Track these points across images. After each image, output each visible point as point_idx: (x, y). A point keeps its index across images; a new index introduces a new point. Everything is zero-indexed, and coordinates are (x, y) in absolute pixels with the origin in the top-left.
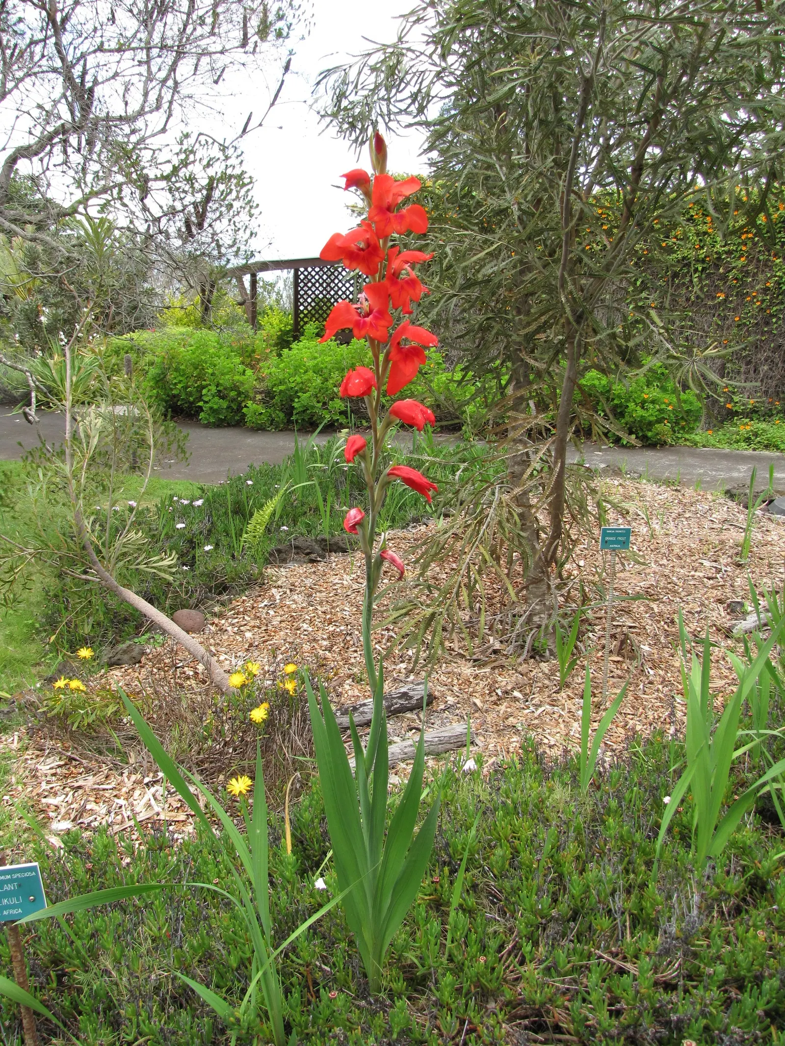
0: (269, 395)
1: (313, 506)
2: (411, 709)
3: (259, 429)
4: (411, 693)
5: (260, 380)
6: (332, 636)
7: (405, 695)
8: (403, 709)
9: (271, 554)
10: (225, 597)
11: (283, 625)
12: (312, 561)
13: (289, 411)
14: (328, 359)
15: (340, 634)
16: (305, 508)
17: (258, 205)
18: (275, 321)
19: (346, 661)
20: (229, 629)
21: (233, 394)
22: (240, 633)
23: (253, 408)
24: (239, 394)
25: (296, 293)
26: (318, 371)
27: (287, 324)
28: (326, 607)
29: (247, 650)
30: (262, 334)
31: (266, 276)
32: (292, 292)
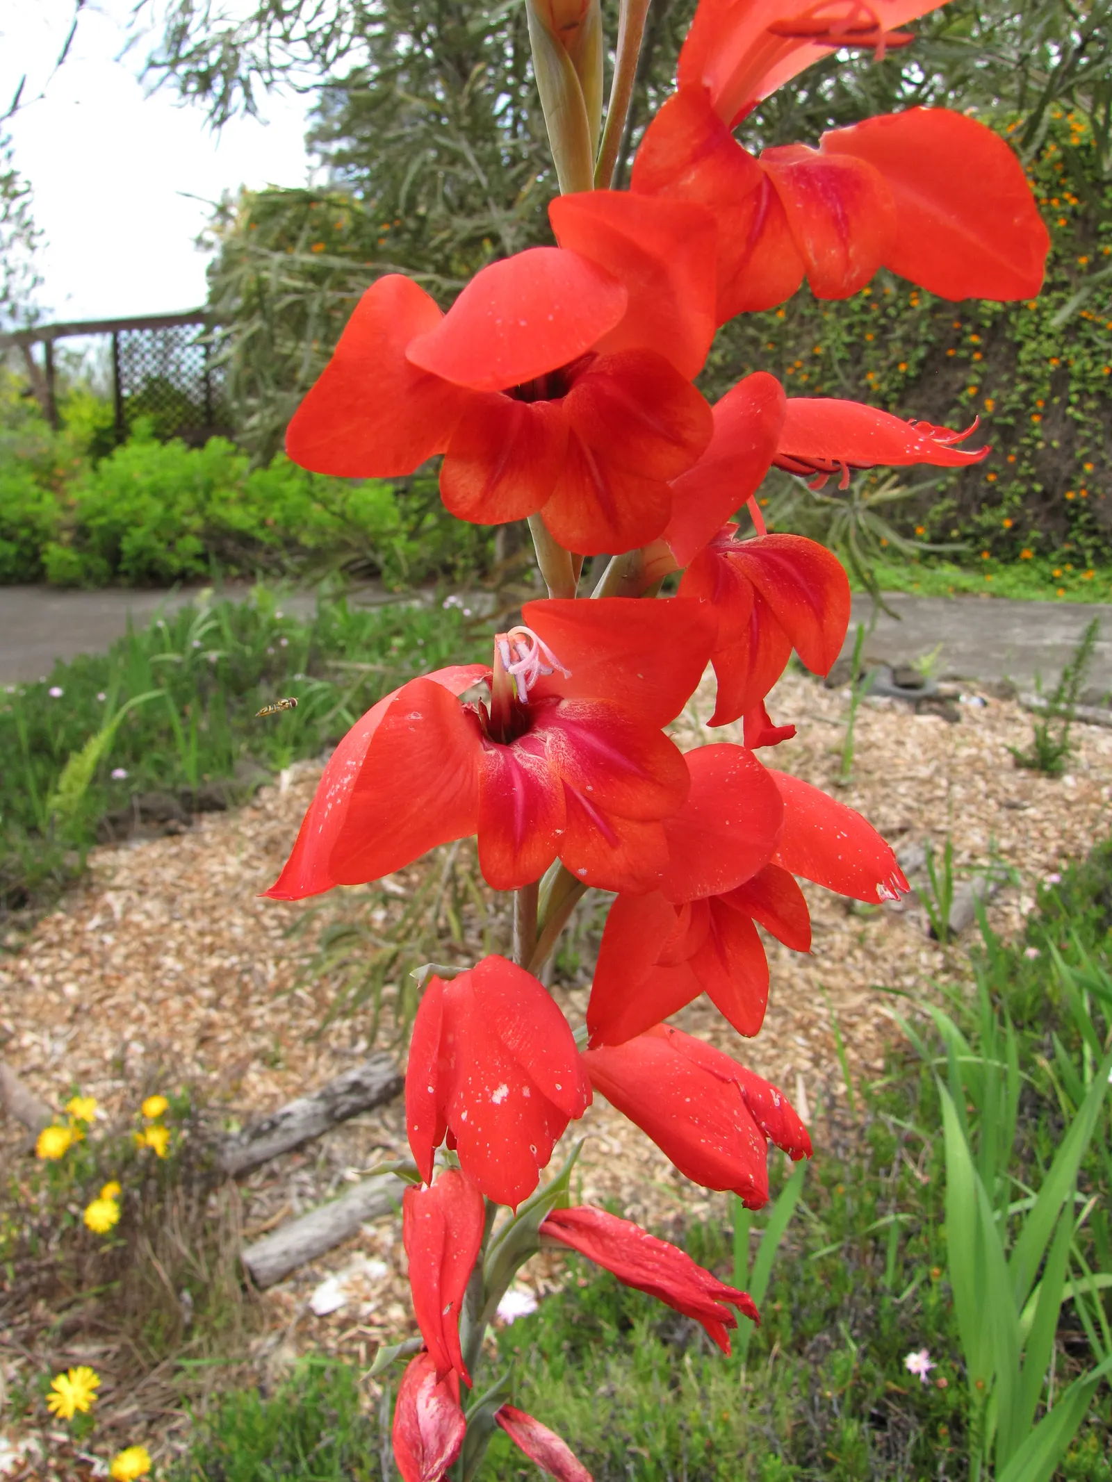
0: (82, 532)
1: (164, 726)
2: (369, 1108)
3: (68, 586)
4: (367, 1081)
5: (67, 508)
6: (218, 977)
7: (356, 1087)
8: (355, 1112)
9: (101, 827)
10: (25, 915)
11: (131, 963)
12: (172, 833)
13: (115, 556)
14: (171, 473)
15: (230, 972)
16: (153, 734)
17: (42, 232)
18: (86, 413)
19: (247, 1023)
20: (36, 978)
21: (24, 533)
22: (56, 987)
23: (57, 554)
24: (35, 532)
25: (117, 370)
26: (157, 492)
27: (104, 418)
28: (203, 922)
29: (71, 1020)
30: (68, 436)
31: (67, 344)
32: (109, 369)
